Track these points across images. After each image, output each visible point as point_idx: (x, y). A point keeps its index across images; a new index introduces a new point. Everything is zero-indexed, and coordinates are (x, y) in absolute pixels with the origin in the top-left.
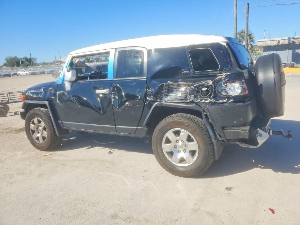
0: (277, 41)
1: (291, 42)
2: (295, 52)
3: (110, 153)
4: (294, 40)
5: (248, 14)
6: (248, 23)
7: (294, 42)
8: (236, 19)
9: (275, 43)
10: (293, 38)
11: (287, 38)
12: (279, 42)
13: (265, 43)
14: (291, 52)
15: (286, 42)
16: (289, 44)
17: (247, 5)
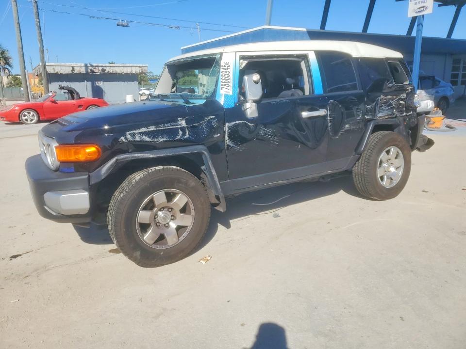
0: (71, 68)
1: (89, 71)
2: (95, 85)
3: (276, 216)
4: (93, 69)
5: (39, 19)
6: (40, 33)
7: (93, 72)
8: (19, 23)
9: (68, 70)
10: (92, 66)
11: (83, 65)
12: (73, 69)
13: (54, 69)
14: (89, 84)
15: (83, 70)
16: (87, 73)
17: (35, 4)
